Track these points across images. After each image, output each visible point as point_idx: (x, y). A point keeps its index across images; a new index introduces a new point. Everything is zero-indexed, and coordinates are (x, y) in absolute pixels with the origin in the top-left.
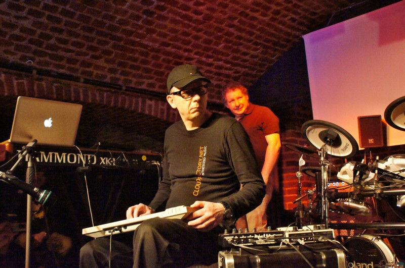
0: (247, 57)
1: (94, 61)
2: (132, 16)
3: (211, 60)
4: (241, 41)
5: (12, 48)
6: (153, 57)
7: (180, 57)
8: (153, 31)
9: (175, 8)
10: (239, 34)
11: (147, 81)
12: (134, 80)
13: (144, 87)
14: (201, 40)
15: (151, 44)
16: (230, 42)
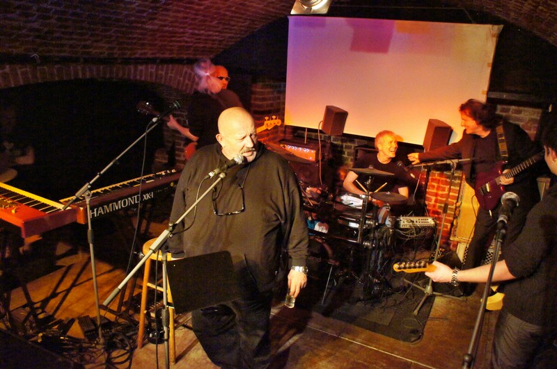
0: (235, 27)
1: (95, 44)
2: (139, 11)
3: (202, 32)
4: (234, 19)
5: (18, 44)
6: (151, 35)
7: (176, 33)
8: (155, 19)
9: (181, 4)
10: (233, 15)
11: (139, 52)
12: (129, 52)
13: (137, 56)
14: (197, 21)
15: (151, 27)
16: (223, 19)
